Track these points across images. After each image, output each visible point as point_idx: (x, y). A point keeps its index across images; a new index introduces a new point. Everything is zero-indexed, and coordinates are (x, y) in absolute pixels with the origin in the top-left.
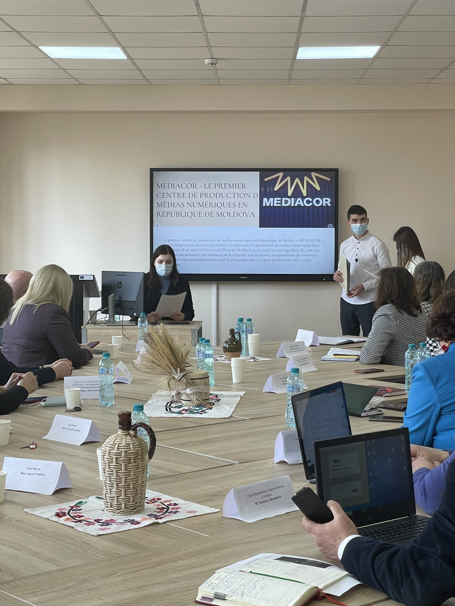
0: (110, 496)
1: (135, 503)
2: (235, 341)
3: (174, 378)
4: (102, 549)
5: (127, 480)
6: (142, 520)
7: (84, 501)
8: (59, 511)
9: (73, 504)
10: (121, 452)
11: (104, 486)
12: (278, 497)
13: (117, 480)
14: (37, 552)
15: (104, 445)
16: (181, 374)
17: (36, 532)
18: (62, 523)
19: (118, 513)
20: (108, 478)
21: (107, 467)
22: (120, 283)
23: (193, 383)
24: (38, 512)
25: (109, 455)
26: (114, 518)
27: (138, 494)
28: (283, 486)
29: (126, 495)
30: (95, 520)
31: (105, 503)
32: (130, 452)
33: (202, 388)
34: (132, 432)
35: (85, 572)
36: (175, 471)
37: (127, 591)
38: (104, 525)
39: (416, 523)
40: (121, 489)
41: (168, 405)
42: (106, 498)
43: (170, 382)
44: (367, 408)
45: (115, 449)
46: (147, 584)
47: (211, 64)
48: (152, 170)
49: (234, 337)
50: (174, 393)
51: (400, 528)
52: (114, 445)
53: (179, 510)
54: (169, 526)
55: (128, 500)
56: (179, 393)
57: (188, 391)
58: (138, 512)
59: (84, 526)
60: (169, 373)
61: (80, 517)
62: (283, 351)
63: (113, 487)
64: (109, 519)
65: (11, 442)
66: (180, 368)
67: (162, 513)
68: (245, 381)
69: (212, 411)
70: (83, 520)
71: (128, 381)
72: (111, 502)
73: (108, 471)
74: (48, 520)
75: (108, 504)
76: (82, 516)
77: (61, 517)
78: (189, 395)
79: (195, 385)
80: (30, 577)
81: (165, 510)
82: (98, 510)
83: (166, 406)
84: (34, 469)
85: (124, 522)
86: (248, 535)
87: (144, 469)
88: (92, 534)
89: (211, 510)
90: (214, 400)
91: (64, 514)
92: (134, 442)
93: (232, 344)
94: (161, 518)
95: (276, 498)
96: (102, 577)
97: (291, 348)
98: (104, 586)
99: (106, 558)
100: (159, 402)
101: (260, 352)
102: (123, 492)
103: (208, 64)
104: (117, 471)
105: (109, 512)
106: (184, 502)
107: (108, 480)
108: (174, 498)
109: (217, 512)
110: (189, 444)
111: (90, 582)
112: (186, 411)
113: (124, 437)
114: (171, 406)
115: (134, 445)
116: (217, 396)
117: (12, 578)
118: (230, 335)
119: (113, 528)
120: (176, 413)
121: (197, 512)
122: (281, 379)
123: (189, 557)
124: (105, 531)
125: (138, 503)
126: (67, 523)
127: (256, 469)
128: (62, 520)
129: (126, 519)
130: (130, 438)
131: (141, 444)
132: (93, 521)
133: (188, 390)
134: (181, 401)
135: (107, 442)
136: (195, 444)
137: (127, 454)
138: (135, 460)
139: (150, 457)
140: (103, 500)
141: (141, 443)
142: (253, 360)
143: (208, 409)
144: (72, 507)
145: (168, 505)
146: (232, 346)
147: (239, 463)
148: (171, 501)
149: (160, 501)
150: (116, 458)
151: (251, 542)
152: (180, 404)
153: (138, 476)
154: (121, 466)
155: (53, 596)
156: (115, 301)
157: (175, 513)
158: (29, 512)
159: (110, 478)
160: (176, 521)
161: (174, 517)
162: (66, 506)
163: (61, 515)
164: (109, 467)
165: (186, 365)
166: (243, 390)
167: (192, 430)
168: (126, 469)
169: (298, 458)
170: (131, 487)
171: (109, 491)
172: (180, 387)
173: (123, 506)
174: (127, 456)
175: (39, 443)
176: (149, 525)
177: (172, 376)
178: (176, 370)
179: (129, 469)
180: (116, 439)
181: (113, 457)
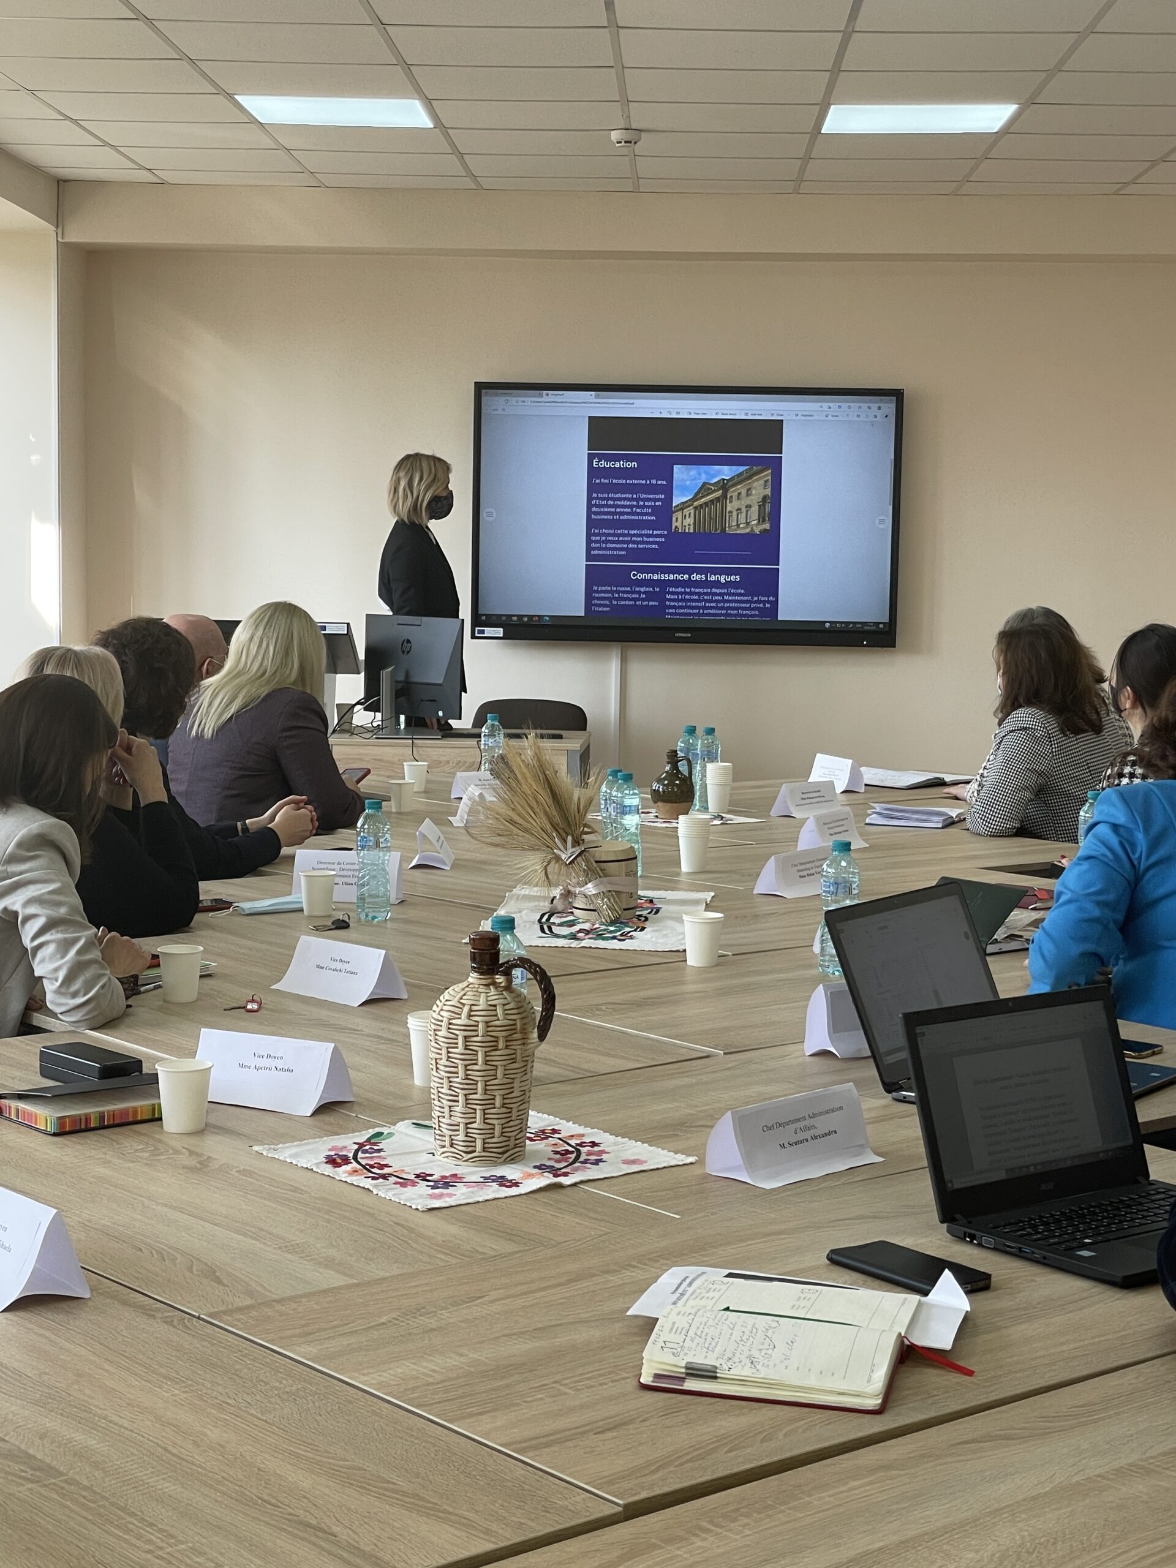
0: (448, 1121)
1: (506, 1139)
2: (679, 779)
3: (558, 858)
4: (443, 1241)
5: (488, 1088)
6: (522, 1178)
7: (386, 1131)
8: (332, 1153)
9: (362, 1137)
10: (476, 1024)
11: (436, 1099)
12: (830, 1133)
13: (466, 1087)
14: (297, 1244)
15: (438, 1006)
16: (574, 849)
17: (288, 1200)
18: (344, 1180)
19: (467, 1161)
20: (445, 1081)
21: (444, 1057)
22: (408, 641)
23: (601, 870)
24: (286, 1153)
25: (449, 1028)
26: (459, 1171)
27: (513, 1118)
28: (841, 1108)
29: (487, 1121)
30: (418, 1176)
31: (437, 1137)
32: (497, 1023)
33: (621, 883)
34: (500, 979)
35: (414, 1291)
36: (581, 1069)
37: (515, 1337)
38: (439, 1188)
39: (1153, 1198)
40: (474, 1107)
41: (544, 920)
42: (439, 1126)
43: (549, 869)
44: (1000, 934)
45: (464, 1016)
46: (559, 1322)
47: (626, 142)
48: (481, 388)
49: (678, 771)
50: (557, 892)
51: (1118, 1209)
52: (461, 1006)
53: (604, 1157)
54: (586, 1191)
55: (491, 1131)
56: (569, 892)
57: (591, 889)
58: (512, 1160)
59: (394, 1189)
60: (548, 847)
61: (382, 1167)
62: (786, 802)
63: (458, 1101)
64: (447, 1175)
65: (201, 996)
66: (573, 836)
67: (566, 1164)
68: (708, 868)
69: (646, 934)
70: (391, 1175)
71: (445, 864)
72: (451, 1136)
73: (446, 1066)
74: (309, 1173)
75: (444, 1139)
76: (387, 1166)
77: (338, 1165)
78: (593, 898)
79: (605, 876)
80: (291, 1299)
81: (573, 1156)
82: (422, 1152)
83: (540, 921)
84: (268, 1056)
85: (482, 1180)
86: (772, 1216)
87: (527, 1061)
88: (414, 1207)
89: (675, 1158)
90: (647, 909)
91: (346, 1160)
92: (505, 1002)
93: (671, 784)
94: (566, 1174)
95: (826, 1135)
96: (456, 1304)
97: (805, 796)
98: (463, 1325)
99: (454, 1261)
100: (524, 912)
101: (735, 805)
102: (479, 1114)
103: (618, 143)
104: (466, 1066)
105: (447, 1157)
106: (612, 1138)
107: (446, 1086)
108: (588, 1130)
109: (691, 1163)
110: (604, 1008)
111: (429, 1314)
112: (587, 934)
113: (483, 990)
114: (552, 920)
115: (507, 1007)
116: (651, 901)
117: (249, 1302)
118: (668, 763)
119: (459, 1194)
120: (564, 937)
121: (646, 1162)
122: (796, 866)
123: (646, 1265)
124: (443, 1200)
125: (513, 1139)
126: (354, 1179)
127: (765, 1068)
128: (342, 1172)
129: (488, 1175)
130: (495, 993)
131: (522, 1007)
132: (412, 1177)
133: (590, 885)
134: (574, 910)
135: (443, 1001)
136: (618, 1009)
137: (489, 1029)
138: (506, 1041)
139: (542, 1037)
140: (433, 1131)
141: (522, 1005)
142: (719, 822)
143: (635, 930)
144: (361, 1145)
145: (577, 1145)
146: (673, 789)
147: (725, 1054)
148: (583, 1135)
149: (557, 1136)
150: (465, 1037)
151: (780, 1233)
152: (571, 918)
153: (513, 1079)
154: (477, 1055)
155: (349, 1345)
156: (397, 682)
157: (597, 1162)
158: (265, 1154)
159: (450, 1082)
160: (600, 1182)
161: (593, 1173)
162: (347, 1143)
163: (339, 1161)
164: (449, 1057)
165: (586, 829)
166: (707, 889)
167: (604, 977)
168: (486, 1062)
169: (858, 1043)
170: (498, 1104)
171: (446, 1110)
172: (573, 881)
173: (479, 1145)
174: (489, 1033)
175: (267, 999)
176: (540, 1190)
177: (554, 853)
178: (565, 841)
179: (494, 1063)
180: (464, 995)
181: (457, 1035)
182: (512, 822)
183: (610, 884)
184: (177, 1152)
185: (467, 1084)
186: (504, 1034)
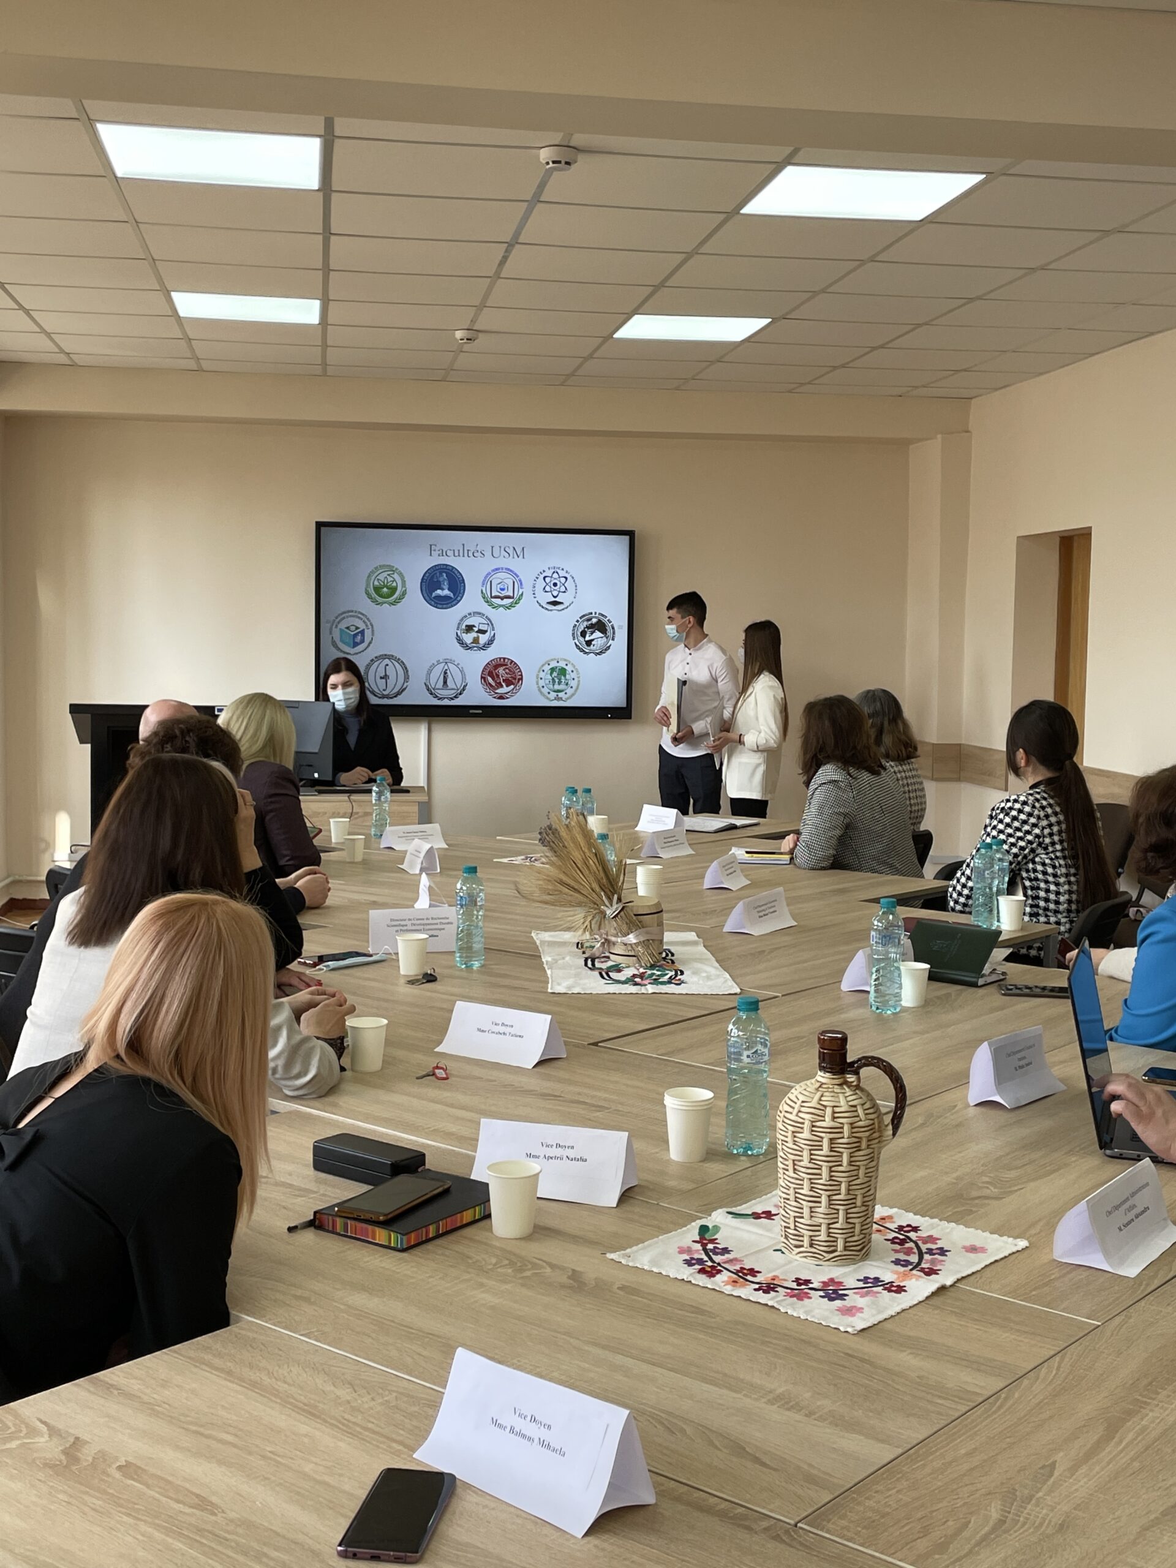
0: (809, 1222)
3: (602, 913)
5: (851, 1188)
6: (899, 1280)
7: (709, 1222)
9: (693, 1233)
10: (841, 1126)
11: (792, 1197)
12: (1145, 1210)
13: (829, 1188)
14: (783, 1396)
16: (617, 906)
18: (738, 1295)
19: (828, 1260)
20: (806, 1184)
21: (805, 1159)
23: (639, 922)
24: (644, 1260)
25: (812, 1131)
26: (833, 1275)
28: (1147, 1184)
29: (849, 1220)
30: (797, 1281)
32: (859, 1124)
33: (652, 932)
34: (851, 1078)
38: (834, 1299)
40: (837, 1207)
42: (795, 1226)
44: (986, 970)
47: (467, 339)
48: (319, 525)
52: (823, 1108)
54: (972, 1293)
55: (851, 1230)
56: (607, 940)
57: (632, 938)
58: (869, 1255)
59: (795, 1304)
60: (595, 904)
61: (753, 1272)
62: (653, 845)
63: (820, 1202)
64: (825, 1279)
65: (387, 1064)
66: (618, 895)
67: (916, 1257)
69: (690, 977)
70: (774, 1284)
72: (811, 1236)
73: (806, 1168)
74: (689, 1286)
75: (801, 1238)
76: (756, 1271)
77: (710, 1274)
79: (643, 927)
81: (911, 1245)
82: (767, 1249)
83: (586, 965)
84: (558, 1146)
87: (881, 1158)
89: (1007, 1243)
91: (710, 1267)
92: (861, 1101)
95: (1143, 1212)
102: (841, 1214)
103: (461, 340)
104: (830, 1167)
105: (805, 1257)
106: (921, 1219)
109: (1027, 1249)
112: (642, 979)
113: (839, 1091)
115: (864, 1107)
121: (986, 1249)
122: (756, 908)
124: (857, 1316)
126: (745, 1293)
128: (726, 1284)
129: (862, 1277)
130: (851, 1093)
132: (795, 1285)
133: (631, 936)
135: (801, 1103)
137: (853, 1130)
138: (869, 1141)
139: (895, 1129)
143: (677, 974)
144: (702, 1244)
145: (899, 1230)
148: (890, 1217)
150: (831, 1139)
152: (610, 963)
154: (841, 1156)
157: (942, 1253)
158: (624, 1262)
163: (704, 1268)
164: (811, 1159)
166: (691, 929)
168: (850, 1163)
170: (859, 1203)
171: (806, 1212)
172: (614, 932)
173: (840, 1244)
174: (854, 1135)
175: (451, 1065)
176: (933, 1294)
177: (599, 909)
178: (610, 900)
179: (858, 1163)
180: (822, 1096)
181: (822, 1138)
182: (562, 883)
183: (647, 933)
184: (535, 1266)
185: (830, 1185)
186: (867, 1134)
